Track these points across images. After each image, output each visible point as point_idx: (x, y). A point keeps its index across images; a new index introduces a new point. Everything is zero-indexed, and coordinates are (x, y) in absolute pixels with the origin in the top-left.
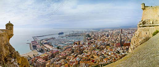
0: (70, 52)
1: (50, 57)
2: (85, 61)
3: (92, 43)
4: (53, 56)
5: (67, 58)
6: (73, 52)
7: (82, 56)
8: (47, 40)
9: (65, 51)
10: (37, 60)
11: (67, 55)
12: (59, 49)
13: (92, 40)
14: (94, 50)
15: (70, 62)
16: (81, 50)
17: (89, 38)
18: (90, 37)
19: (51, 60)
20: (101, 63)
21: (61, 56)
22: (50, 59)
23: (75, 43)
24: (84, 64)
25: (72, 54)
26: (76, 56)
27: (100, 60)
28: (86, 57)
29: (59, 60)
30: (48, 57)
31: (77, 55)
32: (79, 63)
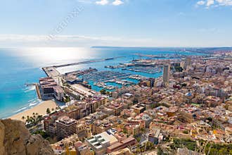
0: (129, 101)
1: (85, 111)
2: (162, 124)
3: (185, 85)
4: (91, 109)
5: (122, 113)
6: (135, 102)
7: (157, 112)
8: (78, 75)
9: (117, 98)
10: (56, 119)
11: (123, 108)
12: (104, 94)
13: (185, 78)
14: (186, 103)
15: (129, 122)
16: (156, 100)
17: (177, 73)
18: (181, 70)
19: (87, 117)
20: (201, 138)
21: (109, 109)
22: (85, 116)
23: (141, 83)
24: (159, 131)
25: (134, 106)
26: (142, 111)
27: (200, 131)
28: (164, 115)
29: (105, 117)
30: (82, 110)
31: (144, 109)
32: (147, 127)
